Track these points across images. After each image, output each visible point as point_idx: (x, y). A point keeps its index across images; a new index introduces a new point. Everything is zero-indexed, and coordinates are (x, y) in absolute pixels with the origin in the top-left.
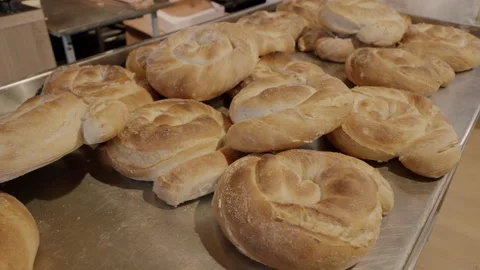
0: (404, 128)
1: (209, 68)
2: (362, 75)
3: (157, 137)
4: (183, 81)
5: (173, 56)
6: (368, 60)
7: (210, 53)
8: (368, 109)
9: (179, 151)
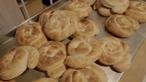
0: (116, 58)
1: (62, 33)
2: (110, 28)
3: (47, 63)
4: (55, 37)
5: (52, 27)
6: (112, 24)
7: (63, 27)
8: (108, 48)
9: (53, 66)
